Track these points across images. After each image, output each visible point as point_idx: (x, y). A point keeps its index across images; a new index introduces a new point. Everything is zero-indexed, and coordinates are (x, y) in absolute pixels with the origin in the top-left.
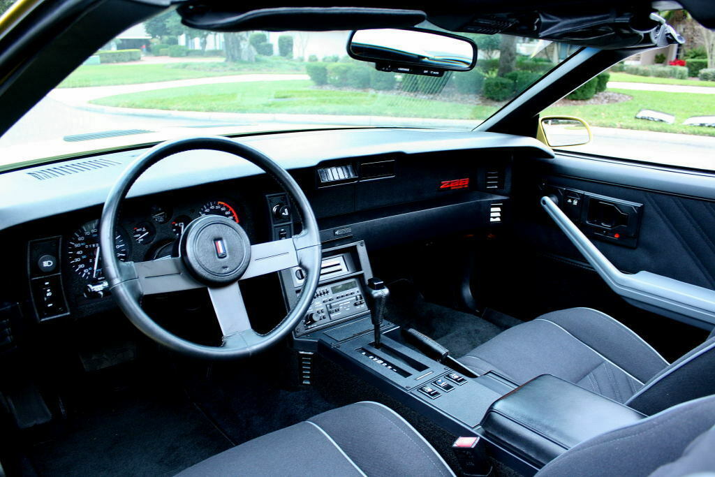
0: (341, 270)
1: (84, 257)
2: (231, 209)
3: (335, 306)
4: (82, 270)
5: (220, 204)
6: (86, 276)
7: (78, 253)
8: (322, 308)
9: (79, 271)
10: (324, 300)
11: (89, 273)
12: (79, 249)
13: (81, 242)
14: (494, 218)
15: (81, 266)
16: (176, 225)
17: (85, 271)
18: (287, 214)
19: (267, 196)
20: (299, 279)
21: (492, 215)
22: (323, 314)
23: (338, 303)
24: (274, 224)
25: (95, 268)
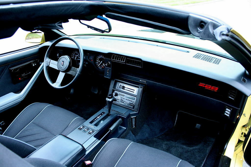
0: (134, 92)
3: (124, 101)
8: (119, 99)
10: (121, 97)
14: (227, 113)
21: (226, 112)
22: (119, 101)
23: (125, 101)
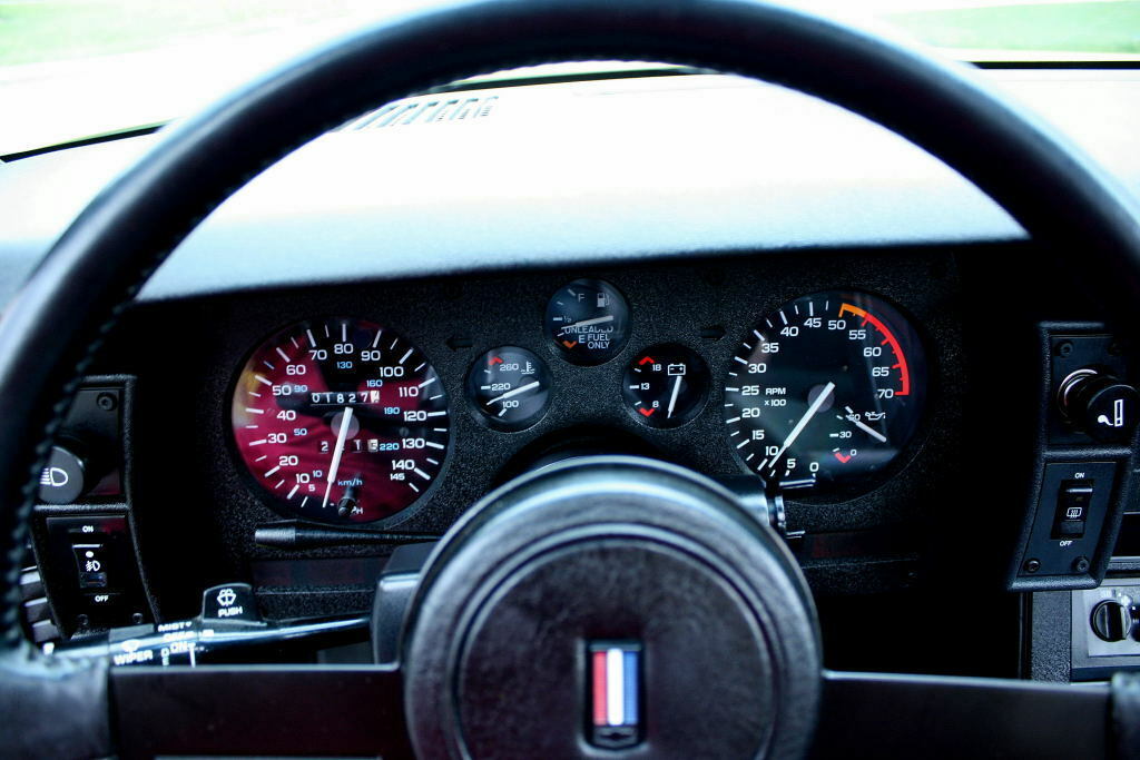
1: (299, 432)
2: (890, 338)
4: (289, 474)
5: (847, 315)
6: (299, 496)
7: (284, 415)
9: (276, 477)
11: (312, 488)
12: (284, 402)
13: (296, 380)
15: (286, 461)
16: (657, 368)
17: (299, 478)
18: (1119, 421)
19: (1046, 325)
20: (1101, 636)
24: (1052, 447)
25: (331, 478)
